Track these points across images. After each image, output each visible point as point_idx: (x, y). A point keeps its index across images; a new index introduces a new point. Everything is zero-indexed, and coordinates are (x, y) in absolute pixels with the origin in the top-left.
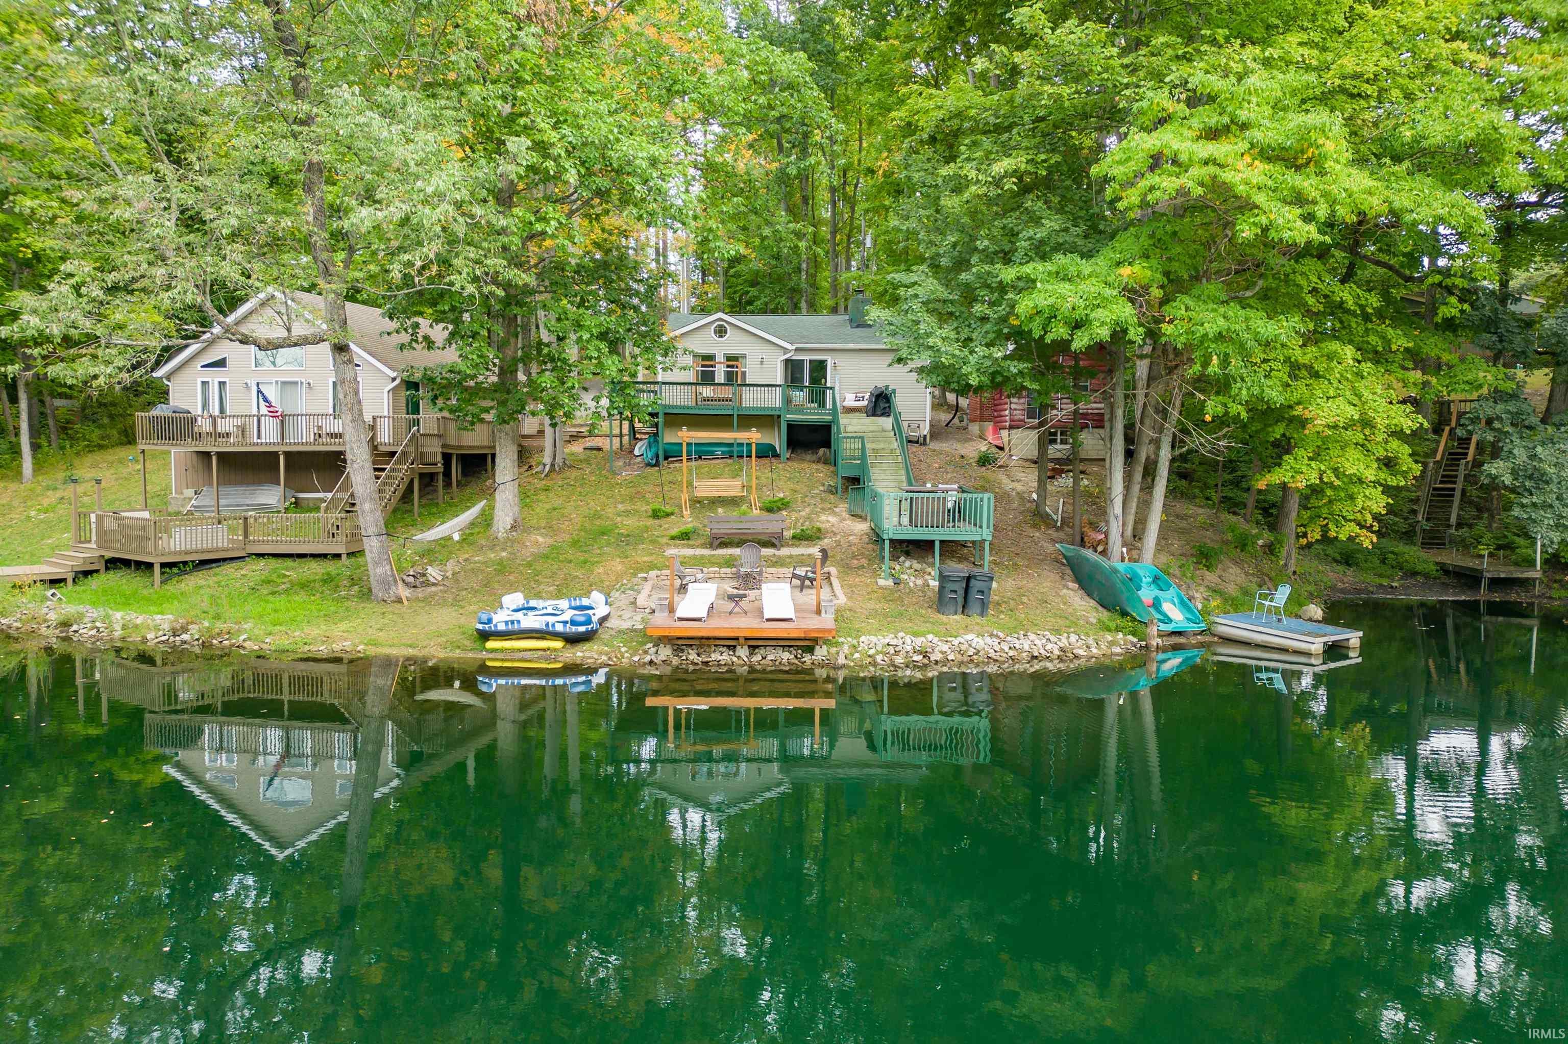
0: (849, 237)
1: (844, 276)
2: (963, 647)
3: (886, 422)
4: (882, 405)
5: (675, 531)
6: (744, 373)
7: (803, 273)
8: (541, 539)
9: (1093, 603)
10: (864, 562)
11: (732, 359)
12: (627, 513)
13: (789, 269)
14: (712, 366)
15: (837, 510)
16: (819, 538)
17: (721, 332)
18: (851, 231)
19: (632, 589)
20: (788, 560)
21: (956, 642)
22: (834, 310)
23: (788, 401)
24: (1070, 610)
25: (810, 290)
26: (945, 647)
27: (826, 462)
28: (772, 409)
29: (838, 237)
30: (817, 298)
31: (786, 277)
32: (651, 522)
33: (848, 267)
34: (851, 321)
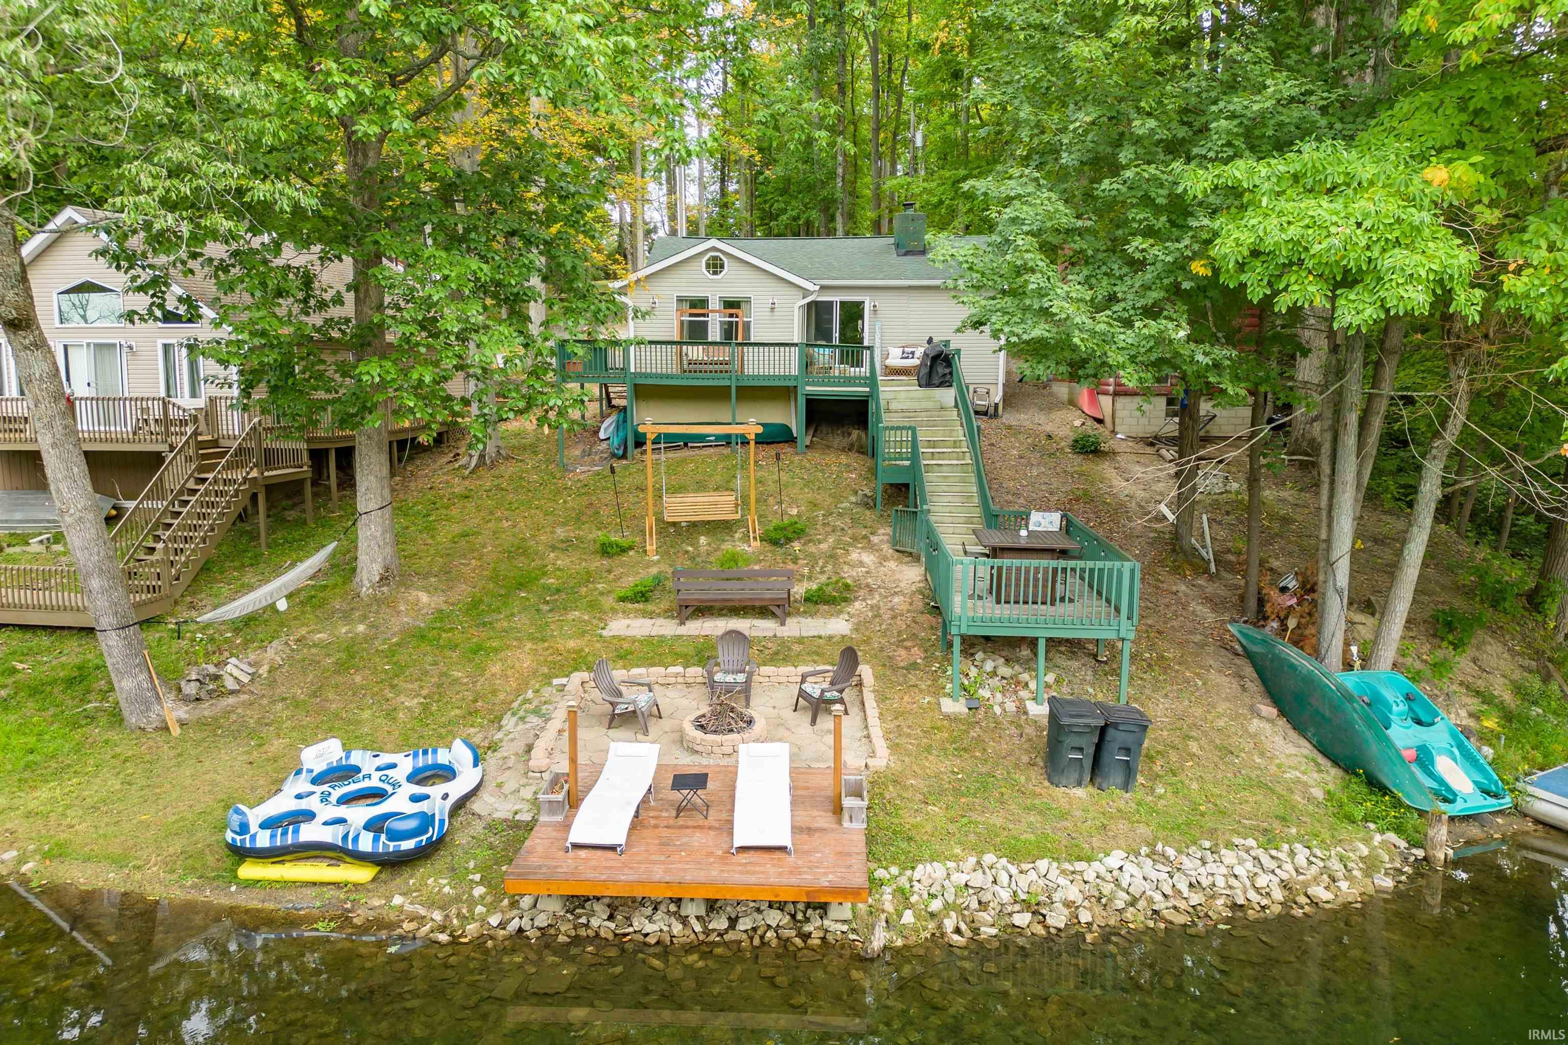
0: (895, 135)
1: (889, 184)
2: (1107, 888)
3: (947, 395)
4: (941, 369)
5: (629, 582)
6: (747, 325)
7: (839, 180)
8: (424, 598)
9: (1306, 749)
10: (917, 655)
11: (731, 305)
12: (566, 546)
13: (821, 175)
14: (703, 315)
15: (875, 539)
16: (845, 600)
17: (715, 266)
18: (897, 128)
19: (536, 712)
20: (797, 648)
21: (1090, 871)
22: (877, 229)
23: (807, 364)
24: (1273, 769)
25: (848, 200)
26: (1073, 893)
27: (862, 451)
28: (785, 377)
29: (882, 135)
30: (858, 208)
31: (819, 185)
32: (597, 563)
33: (893, 172)
34: (897, 246)
